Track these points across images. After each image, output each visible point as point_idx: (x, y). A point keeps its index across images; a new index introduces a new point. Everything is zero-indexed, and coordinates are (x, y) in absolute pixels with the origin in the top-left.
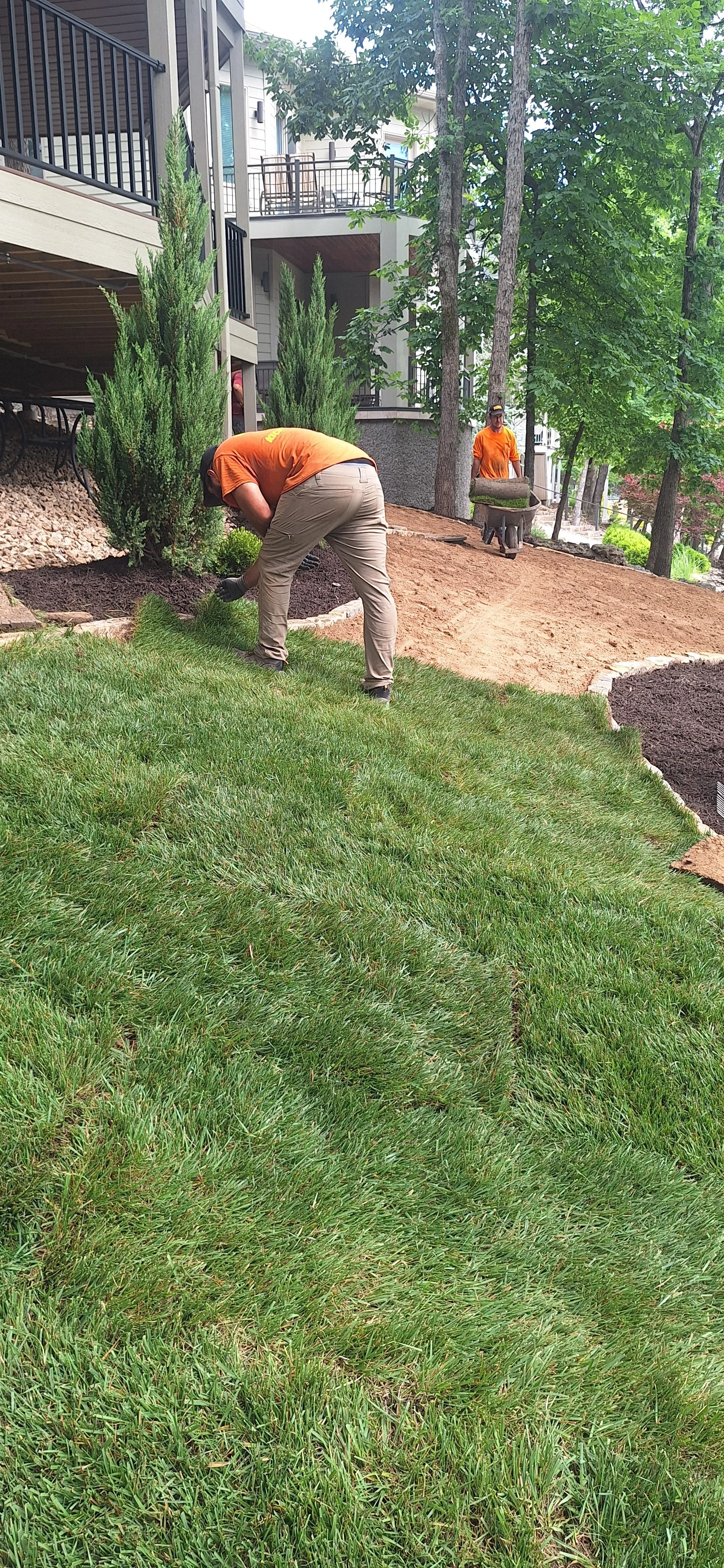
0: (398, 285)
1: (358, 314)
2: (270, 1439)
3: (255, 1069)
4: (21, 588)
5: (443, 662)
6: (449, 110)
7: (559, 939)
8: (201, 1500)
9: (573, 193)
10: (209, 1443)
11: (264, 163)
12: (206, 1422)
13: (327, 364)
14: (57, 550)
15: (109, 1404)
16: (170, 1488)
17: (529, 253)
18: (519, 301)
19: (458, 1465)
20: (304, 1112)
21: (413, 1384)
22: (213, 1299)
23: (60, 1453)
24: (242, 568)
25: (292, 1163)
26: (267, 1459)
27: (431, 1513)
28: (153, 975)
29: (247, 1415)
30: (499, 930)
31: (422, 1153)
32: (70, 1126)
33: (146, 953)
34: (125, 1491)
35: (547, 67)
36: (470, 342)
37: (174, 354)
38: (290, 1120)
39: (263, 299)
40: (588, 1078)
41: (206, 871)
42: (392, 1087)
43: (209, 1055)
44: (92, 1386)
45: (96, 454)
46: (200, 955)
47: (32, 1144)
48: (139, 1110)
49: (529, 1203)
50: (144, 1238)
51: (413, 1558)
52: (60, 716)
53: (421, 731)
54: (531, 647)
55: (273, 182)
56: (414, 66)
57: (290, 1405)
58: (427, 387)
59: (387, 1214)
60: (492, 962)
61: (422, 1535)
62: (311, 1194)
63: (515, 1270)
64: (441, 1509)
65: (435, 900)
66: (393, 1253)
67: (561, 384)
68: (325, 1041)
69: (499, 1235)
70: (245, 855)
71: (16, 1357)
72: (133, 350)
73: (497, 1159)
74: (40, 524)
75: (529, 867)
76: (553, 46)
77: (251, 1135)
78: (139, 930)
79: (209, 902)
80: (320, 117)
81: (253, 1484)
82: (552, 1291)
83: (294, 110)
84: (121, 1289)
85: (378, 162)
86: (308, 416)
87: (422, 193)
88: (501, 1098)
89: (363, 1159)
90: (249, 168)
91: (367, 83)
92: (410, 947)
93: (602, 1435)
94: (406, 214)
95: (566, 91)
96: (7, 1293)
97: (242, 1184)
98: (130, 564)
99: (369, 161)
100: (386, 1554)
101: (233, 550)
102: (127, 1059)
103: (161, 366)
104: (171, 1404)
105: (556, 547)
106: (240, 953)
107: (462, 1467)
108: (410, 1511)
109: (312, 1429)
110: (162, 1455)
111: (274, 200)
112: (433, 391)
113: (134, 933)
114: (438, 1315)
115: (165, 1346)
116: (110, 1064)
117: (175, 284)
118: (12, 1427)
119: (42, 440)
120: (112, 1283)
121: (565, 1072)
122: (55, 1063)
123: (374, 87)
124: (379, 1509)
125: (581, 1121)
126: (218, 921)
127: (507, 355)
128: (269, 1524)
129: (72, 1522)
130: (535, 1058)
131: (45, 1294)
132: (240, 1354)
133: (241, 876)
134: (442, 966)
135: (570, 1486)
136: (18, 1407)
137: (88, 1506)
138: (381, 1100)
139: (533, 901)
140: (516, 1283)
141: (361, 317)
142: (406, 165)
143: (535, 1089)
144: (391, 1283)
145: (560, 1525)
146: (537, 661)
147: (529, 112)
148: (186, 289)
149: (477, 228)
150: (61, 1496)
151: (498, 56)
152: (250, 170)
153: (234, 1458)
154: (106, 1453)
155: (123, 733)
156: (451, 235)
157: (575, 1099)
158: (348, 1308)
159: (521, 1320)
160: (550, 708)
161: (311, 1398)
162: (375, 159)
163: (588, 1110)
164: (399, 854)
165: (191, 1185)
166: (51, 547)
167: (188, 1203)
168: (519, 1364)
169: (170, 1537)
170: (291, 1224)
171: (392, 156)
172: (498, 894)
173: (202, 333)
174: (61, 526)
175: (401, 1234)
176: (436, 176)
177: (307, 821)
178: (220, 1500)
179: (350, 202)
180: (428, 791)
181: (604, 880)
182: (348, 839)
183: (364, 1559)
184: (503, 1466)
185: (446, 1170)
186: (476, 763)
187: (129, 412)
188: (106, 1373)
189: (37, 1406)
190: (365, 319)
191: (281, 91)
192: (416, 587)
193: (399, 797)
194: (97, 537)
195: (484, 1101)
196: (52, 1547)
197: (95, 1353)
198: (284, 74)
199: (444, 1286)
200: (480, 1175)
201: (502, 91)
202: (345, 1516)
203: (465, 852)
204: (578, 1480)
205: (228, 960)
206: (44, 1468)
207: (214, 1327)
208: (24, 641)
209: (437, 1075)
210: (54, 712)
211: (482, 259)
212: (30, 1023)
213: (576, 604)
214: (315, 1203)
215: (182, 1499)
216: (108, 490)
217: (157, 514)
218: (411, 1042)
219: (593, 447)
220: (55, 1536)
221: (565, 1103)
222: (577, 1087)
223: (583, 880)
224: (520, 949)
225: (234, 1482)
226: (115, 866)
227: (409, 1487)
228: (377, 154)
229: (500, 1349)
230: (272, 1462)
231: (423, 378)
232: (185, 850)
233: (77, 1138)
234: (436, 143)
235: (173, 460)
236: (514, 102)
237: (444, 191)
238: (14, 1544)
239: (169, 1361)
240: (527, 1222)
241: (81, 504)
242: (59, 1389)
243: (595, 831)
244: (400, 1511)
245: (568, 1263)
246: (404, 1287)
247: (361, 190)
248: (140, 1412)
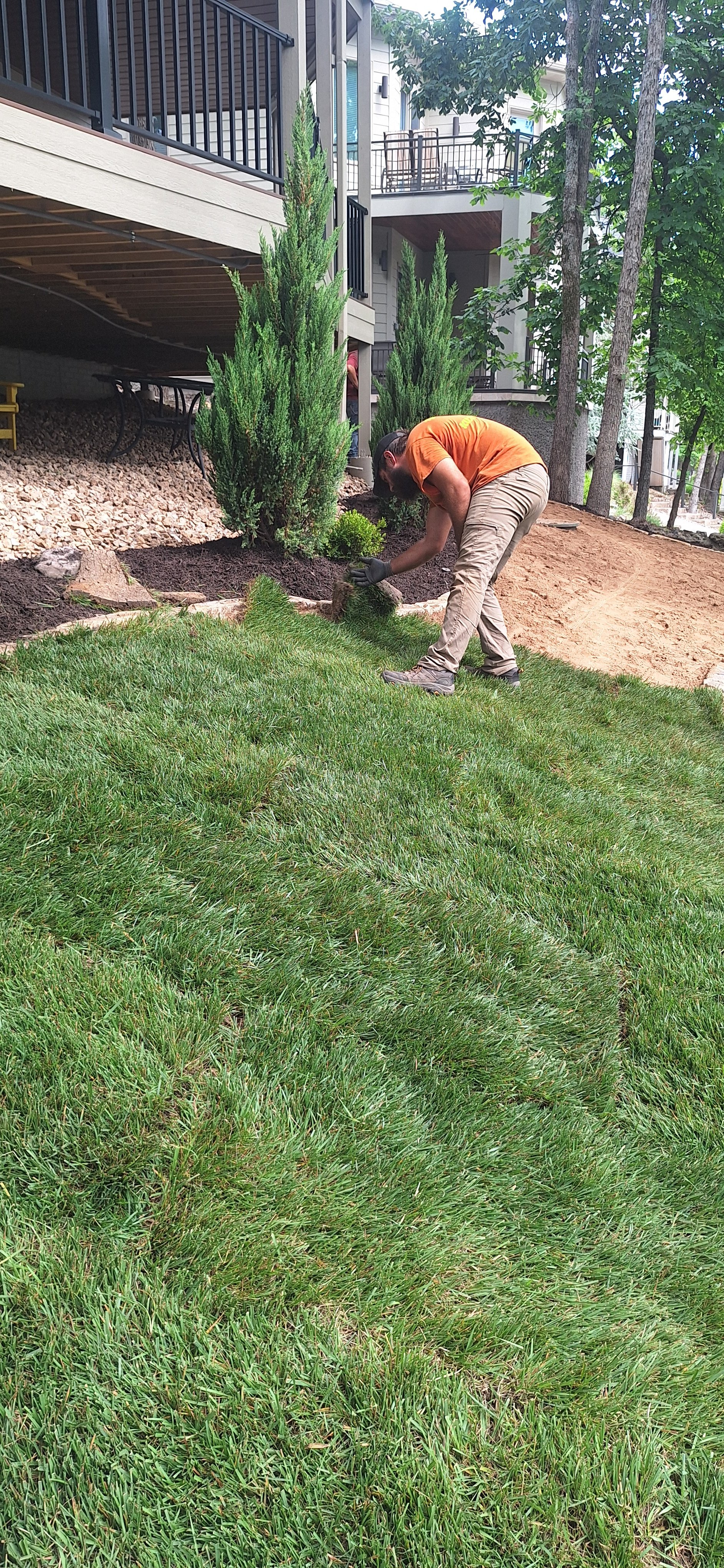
0: (519, 263)
1: (477, 293)
2: (369, 1424)
3: (361, 1054)
4: (137, 567)
5: (553, 651)
6: (579, 82)
7: (669, 940)
8: (301, 1479)
9: (706, 168)
10: (310, 1424)
11: (387, 139)
12: (307, 1403)
13: (445, 344)
14: (172, 529)
15: (213, 1377)
16: (271, 1465)
17: (656, 229)
18: (644, 281)
19: (557, 1466)
20: (406, 1101)
21: (513, 1380)
22: (315, 1281)
23: (165, 1422)
24: (352, 552)
25: (395, 1150)
26: (366, 1444)
27: (529, 1512)
28: (261, 955)
29: (347, 1399)
30: (607, 927)
31: (526, 1149)
32: (179, 1100)
33: (253, 933)
34: (227, 1465)
35: (683, 35)
36: (591, 322)
37: (293, 335)
38: (393, 1107)
39: (381, 278)
40: (697, 1084)
41: (313, 854)
42: (496, 1081)
43: (314, 1038)
44: (196, 1358)
45: (214, 434)
46: (306, 937)
47: (143, 1115)
48: (246, 1087)
49: (634, 1207)
50: (249, 1215)
51: (509, 1555)
52: (174, 695)
53: (529, 721)
54: (644, 638)
55: (395, 159)
56: (544, 36)
57: (390, 1392)
58: (544, 369)
59: (489, 1208)
60: (599, 960)
61: (519, 1533)
62: (414, 1183)
63: (619, 1274)
64: (539, 1508)
65: (541, 894)
66: (495, 1247)
67: (684, 366)
68: (429, 1030)
69: (602, 1236)
70: (351, 840)
71: (124, 1324)
72: (254, 329)
73: (601, 1160)
74: (156, 504)
75: (639, 864)
76: (691, 13)
77: (355, 1120)
78: (247, 909)
79: (317, 886)
80: (446, 91)
81: (353, 1467)
82: (656, 1298)
83: (419, 84)
84: (226, 1264)
85: (503, 138)
86: (424, 398)
87: (547, 168)
88: (607, 1099)
89: (466, 1151)
90: (372, 145)
91: (495, 55)
92: (515, 941)
93: (704, 1447)
94: (530, 190)
95: (702, 60)
96: (116, 1261)
97: (345, 1168)
98: (243, 545)
99: (494, 136)
100: (483, 1548)
101: (344, 533)
102: (235, 1037)
103: (280, 346)
104: (273, 1382)
105: (671, 534)
106: (345, 938)
107: (562, 1469)
108: (508, 1507)
109: (411, 1418)
110: (263, 1432)
111: (395, 177)
112: (550, 373)
113: (243, 913)
114: (540, 1314)
115: (267, 1325)
116: (218, 1041)
117: (298, 263)
118: (119, 1392)
119: (159, 420)
120: (217, 1258)
121: (673, 1076)
122: (166, 1037)
123: (502, 59)
124: (477, 1503)
125: (689, 1127)
126: (325, 905)
127: (629, 335)
128: (368, 1509)
129: (175, 1490)
130: (643, 1060)
131: (152, 1264)
132: (341, 1337)
133: (347, 860)
134: (548, 962)
135: (671, 1496)
136: (125, 1373)
137: (191, 1476)
138: (485, 1093)
139: (643, 899)
140: (619, 1287)
141: (479, 296)
142: (532, 140)
143: (642, 1092)
144: (492, 1278)
145: (660, 1535)
146: (650, 652)
147: (662, 83)
148: (308, 267)
149: (603, 204)
150: (165, 1464)
151: (632, 24)
152: (373, 147)
153: (333, 1441)
154: (209, 1426)
155: (234, 714)
156: (576, 212)
157: (683, 1104)
158: (449, 1299)
159: (623, 1325)
160: (662, 701)
161: (412, 1387)
162: (500, 134)
163: (697, 1116)
164: (506, 846)
165: (295, 1165)
166: (166, 526)
167: (292, 1183)
168: (621, 1369)
169: (270, 1512)
170: (393, 1212)
171: (518, 130)
172: (607, 890)
173: (323, 312)
174: (176, 506)
175: (503, 1229)
176: (563, 150)
177: (413, 809)
178: (320, 1481)
179: (473, 178)
180: (536, 783)
181: (717, 881)
182: (454, 828)
183: (461, 1552)
184: (603, 1471)
185: (550, 1168)
186: (586, 756)
187: (247, 392)
188: (210, 1346)
189: (143, 1374)
190: (483, 298)
191: (406, 65)
192: (527, 574)
193: (506, 788)
194: (211, 517)
195: (590, 1101)
196: (155, 1512)
197: (199, 1325)
198: (411, 48)
199: (546, 1284)
200: (584, 1175)
201: (635, 61)
202: (443, 1507)
203: (573, 846)
204: (679, 1491)
205: (333, 944)
206: (149, 1435)
207: (316, 1309)
208: (140, 620)
209: (542, 1071)
210: (168, 690)
211: (606, 237)
212: (142, 996)
213: (692, 594)
214: (417, 1191)
215: (282, 1477)
216: (225, 471)
217: (272, 495)
218: (515, 1036)
219: (714, 432)
220: (159, 1503)
221: (673, 1107)
222: (686, 1092)
223: (695, 880)
224: (629, 948)
225: (333, 1465)
226: (225, 846)
227: (507, 1484)
228: (503, 129)
229: (602, 1352)
230: (372, 1447)
231: (540, 359)
232: (292, 833)
233: (185, 1112)
234: (564, 117)
235: (289, 441)
236: (647, 75)
237: (570, 167)
238: (120, 1507)
239: (271, 1339)
240: (631, 1226)
241: (196, 484)
242: (164, 1359)
243: (709, 830)
244: (498, 1507)
245: (673, 1270)
246: (505, 1282)
247: (485, 166)
248: (243, 1388)
